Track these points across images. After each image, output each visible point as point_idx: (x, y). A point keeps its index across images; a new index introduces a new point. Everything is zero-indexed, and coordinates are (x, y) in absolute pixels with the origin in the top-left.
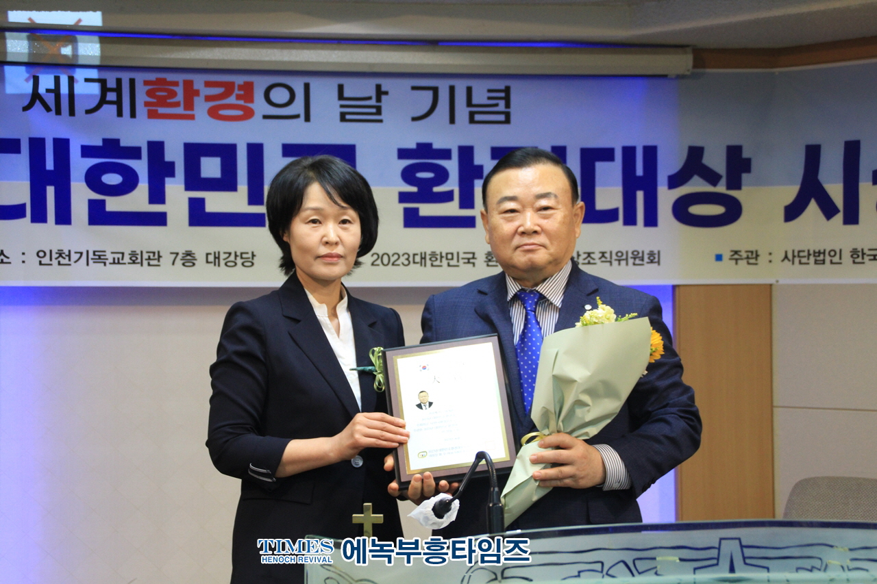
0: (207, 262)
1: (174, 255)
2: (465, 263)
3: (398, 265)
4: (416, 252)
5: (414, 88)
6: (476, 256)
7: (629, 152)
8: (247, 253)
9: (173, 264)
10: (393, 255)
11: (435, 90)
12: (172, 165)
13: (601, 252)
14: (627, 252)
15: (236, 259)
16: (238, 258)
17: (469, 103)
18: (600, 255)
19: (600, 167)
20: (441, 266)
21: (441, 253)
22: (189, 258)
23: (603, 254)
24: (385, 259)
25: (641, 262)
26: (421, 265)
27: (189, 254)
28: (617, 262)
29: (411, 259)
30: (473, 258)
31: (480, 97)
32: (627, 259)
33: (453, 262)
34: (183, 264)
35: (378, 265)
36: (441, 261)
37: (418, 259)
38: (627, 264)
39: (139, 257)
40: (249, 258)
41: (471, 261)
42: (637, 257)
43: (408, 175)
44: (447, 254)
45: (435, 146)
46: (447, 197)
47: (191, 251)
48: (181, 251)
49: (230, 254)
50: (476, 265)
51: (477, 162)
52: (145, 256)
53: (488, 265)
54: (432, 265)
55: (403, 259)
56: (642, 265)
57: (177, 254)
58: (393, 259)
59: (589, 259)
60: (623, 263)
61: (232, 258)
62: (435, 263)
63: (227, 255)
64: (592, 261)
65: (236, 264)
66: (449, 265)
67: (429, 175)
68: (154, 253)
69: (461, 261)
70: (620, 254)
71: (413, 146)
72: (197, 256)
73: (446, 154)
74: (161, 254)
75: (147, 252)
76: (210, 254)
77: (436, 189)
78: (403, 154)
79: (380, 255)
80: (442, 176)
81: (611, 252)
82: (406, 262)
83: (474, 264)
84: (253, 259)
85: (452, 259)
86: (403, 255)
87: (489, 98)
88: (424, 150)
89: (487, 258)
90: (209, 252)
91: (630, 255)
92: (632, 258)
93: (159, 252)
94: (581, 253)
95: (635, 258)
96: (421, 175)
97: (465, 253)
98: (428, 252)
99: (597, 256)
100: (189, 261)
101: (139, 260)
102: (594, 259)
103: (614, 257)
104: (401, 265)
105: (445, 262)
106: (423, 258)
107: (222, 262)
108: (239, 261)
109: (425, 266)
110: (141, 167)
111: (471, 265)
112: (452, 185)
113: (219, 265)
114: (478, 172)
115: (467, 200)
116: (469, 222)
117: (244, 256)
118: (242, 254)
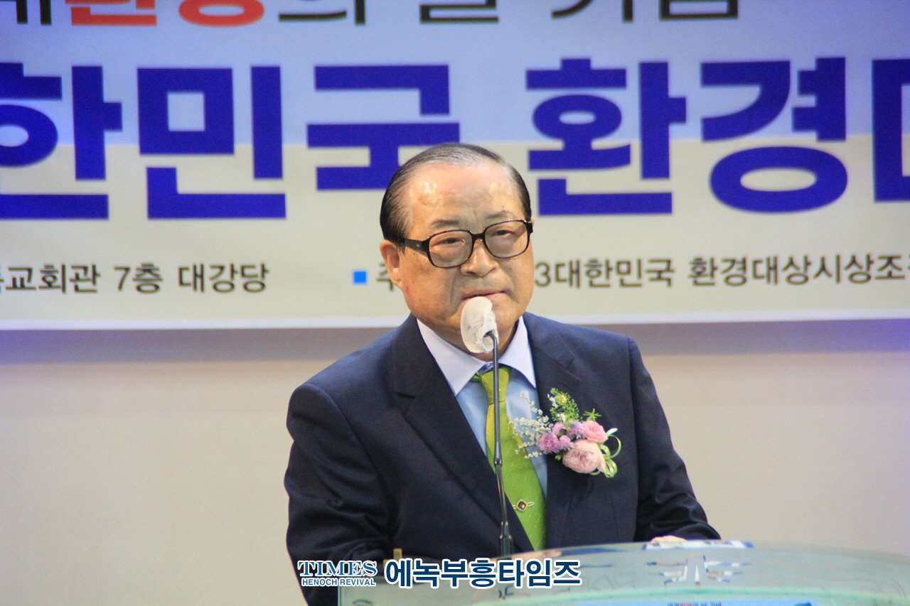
0: (181, 283)
1: (122, 273)
2: (652, 280)
4: (560, 260)
6: (673, 266)
8: (253, 267)
9: (120, 287)
12: (115, 109)
15: (232, 276)
16: (238, 277)
20: (608, 286)
21: (607, 262)
22: (148, 277)
26: (571, 284)
27: (148, 269)
29: (552, 273)
30: (668, 270)
33: (631, 278)
34: (139, 288)
36: (608, 276)
37: (564, 272)
39: (59, 276)
40: (256, 276)
41: (665, 275)
43: (546, 119)
44: (618, 263)
45: (598, 63)
46: (619, 157)
47: (152, 265)
48: (135, 264)
49: (222, 268)
50: (674, 282)
52: (70, 274)
53: (696, 283)
54: (591, 284)
57: (127, 269)
59: (890, 268)
61: (226, 275)
62: (597, 281)
63: (216, 271)
64: (895, 273)
65: (232, 286)
66: (622, 284)
67: (584, 118)
68: (85, 269)
69: (646, 277)
71: (554, 64)
72: (162, 273)
73: (616, 78)
74: (98, 270)
75: (74, 267)
76: (187, 269)
77: (599, 144)
78: (536, 79)
80: (609, 118)
82: (543, 280)
83: (669, 281)
84: (263, 276)
85: (629, 272)
88: (576, 71)
89: (694, 269)
90: (183, 264)
93: (94, 267)
94: (874, 257)
96: (573, 118)
97: (653, 261)
98: (584, 261)
99: (905, 263)
100: (147, 282)
101: (59, 282)
102: (899, 269)
105: (615, 278)
106: (575, 272)
107: (208, 284)
108: (239, 281)
109: (578, 285)
110: (60, 112)
111: (665, 283)
112: (628, 134)
113: (202, 289)
114: (677, 110)
115: (656, 164)
116: (660, 204)
117: (247, 271)
118: (243, 268)
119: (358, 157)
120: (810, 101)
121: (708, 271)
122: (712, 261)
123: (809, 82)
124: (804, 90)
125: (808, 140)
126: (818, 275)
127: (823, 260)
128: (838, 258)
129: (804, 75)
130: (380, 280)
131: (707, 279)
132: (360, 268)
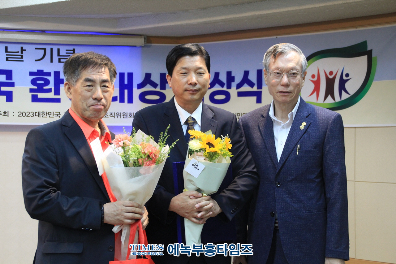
2: (56, 116)
3: (29, 116)
4: (36, 112)
5: (36, 49)
6: (60, 114)
10: (27, 113)
11: (45, 50)
14: (121, 113)
17: (59, 55)
18: (110, 114)
20: (46, 117)
21: (46, 112)
24: (24, 114)
25: (126, 117)
26: (38, 116)
28: (117, 117)
29: (34, 114)
30: (59, 114)
31: (63, 52)
32: (121, 116)
33: (52, 116)
35: (21, 116)
36: (46, 115)
37: (37, 114)
38: (121, 118)
41: (58, 115)
43: (33, 82)
44: (49, 113)
45: (45, 71)
46: (49, 91)
51: (61, 78)
54: (43, 117)
55: (31, 114)
56: (127, 118)
58: (27, 114)
60: (119, 117)
64: (107, 116)
66: (49, 117)
67: (42, 82)
70: (118, 114)
71: (36, 71)
73: (49, 74)
77: (45, 88)
78: (31, 74)
79: (22, 113)
80: (47, 82)
81: (114, 113)
82: (32, 115)
85: (51, 114)
86: (31, 113)
87: (66, 53)
88: (40, 72)
91: (122, 114)
95: (124, 116)
96: (38, 82)
97: (56, 112)
98: (41, 112)
102: (107, 115)
103: (116, 115)
105: (48, 115)
106: (39, 114)
109: (40, 117)
112: (51, 86)
114: (62, 81)
115: (57, 92)
116: (58, 101)
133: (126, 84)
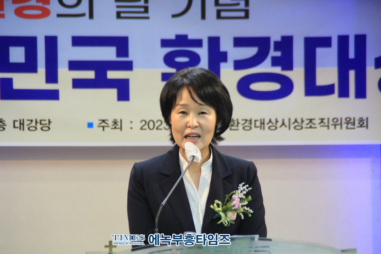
0: (14, 127)
3: (161, 129)
7: (343, 40)
8: (45, 120)
10: (157, 121)
13: (320, 119)
14: (341, 119)
15: (36, 124)
16: (38, 124)
17: (217, 3)
18: (320, 121)
19: (320, 52)
22: (0, 124)
23: (322, 120)
24: (151, 125)
25: (352, 127)
27: (0, 121)
28: (333, 127)
32: (341, 124)
35: (145, 129)
38: (341, 128)
40: (46, 124)
42: (350, 122)
43: (169, 60)
45: (190, 37)
47: (2, 119)
49: (32, 121)
51: (223, 49)
53: (231, 129)
56: (354, 128)
58: (157, 125)
59: (311, 124)
60: (338, 127)
61: (33, 124)
63: (29, 122)
64: (313, 126)
65: (36, 128)
67: (185, 60)
70: (335, 120)
71: (173, 37)
72: (6, 123)
73: (198, 43)
76: (17, 121)
78: (165, 43)
79: (147, 122)
80: (195, 60)
81: (328, 119)
84: (49, 124)
88: (182, 40)
90: (15, 119)
91: (344, 121)
92: (345, 123)
94: (304, 119)
95: (348, 124)
96: (178, 60)
99: (317, 121)
100: (0, 126)
102: (314, 124)
103: (331, 122)
104: (164, 130)
107: (26, 127)
108: (39, 126)
113: (23, 129)
114: (224, 57)
117: (43, 122)
118: (41, 121)
119: (90, 75)
120: (278, 54)
121: (236, 124)
122: (238, 120)
123: (278, 46)
124: (276, 49)
125: (277, 70)
126: (281, 126)
127: (283, 120)
128: (289, 119)
129: (276, 43)
130: (98, 126)
131: (235, 128)
132: (90, 121)
133: (352, 60)
